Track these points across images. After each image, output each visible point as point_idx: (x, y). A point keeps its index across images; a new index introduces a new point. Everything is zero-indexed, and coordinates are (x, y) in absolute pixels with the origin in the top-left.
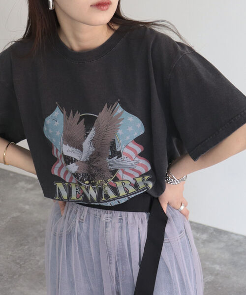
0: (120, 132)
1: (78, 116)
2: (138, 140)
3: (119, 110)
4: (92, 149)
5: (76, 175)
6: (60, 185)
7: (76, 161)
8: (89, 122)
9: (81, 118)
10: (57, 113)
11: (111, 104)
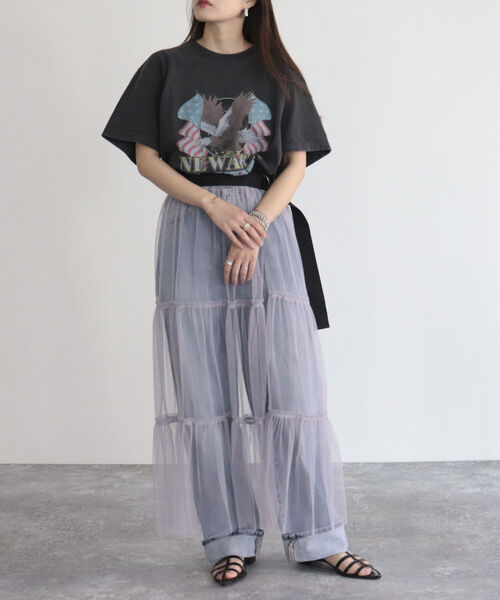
0: (253, 110)
1: (216, 100)
2: (266, 122)
3: (253, 97)
4: (227, 125)
5: (208, 147)
6: (184, 159)
7: (210, 135)
8: (226, 105)
9: (219, 102)
10: (197, 97)
11: (246, 92)
